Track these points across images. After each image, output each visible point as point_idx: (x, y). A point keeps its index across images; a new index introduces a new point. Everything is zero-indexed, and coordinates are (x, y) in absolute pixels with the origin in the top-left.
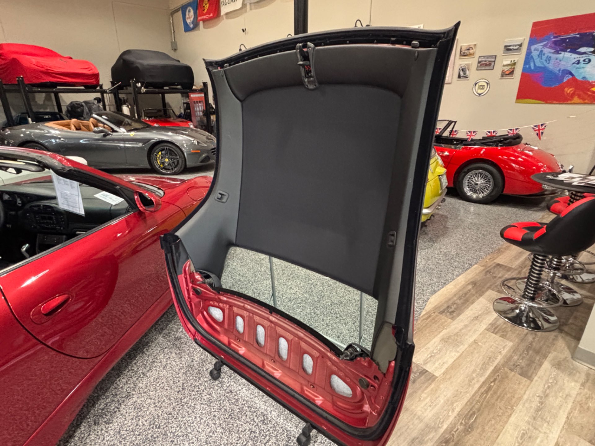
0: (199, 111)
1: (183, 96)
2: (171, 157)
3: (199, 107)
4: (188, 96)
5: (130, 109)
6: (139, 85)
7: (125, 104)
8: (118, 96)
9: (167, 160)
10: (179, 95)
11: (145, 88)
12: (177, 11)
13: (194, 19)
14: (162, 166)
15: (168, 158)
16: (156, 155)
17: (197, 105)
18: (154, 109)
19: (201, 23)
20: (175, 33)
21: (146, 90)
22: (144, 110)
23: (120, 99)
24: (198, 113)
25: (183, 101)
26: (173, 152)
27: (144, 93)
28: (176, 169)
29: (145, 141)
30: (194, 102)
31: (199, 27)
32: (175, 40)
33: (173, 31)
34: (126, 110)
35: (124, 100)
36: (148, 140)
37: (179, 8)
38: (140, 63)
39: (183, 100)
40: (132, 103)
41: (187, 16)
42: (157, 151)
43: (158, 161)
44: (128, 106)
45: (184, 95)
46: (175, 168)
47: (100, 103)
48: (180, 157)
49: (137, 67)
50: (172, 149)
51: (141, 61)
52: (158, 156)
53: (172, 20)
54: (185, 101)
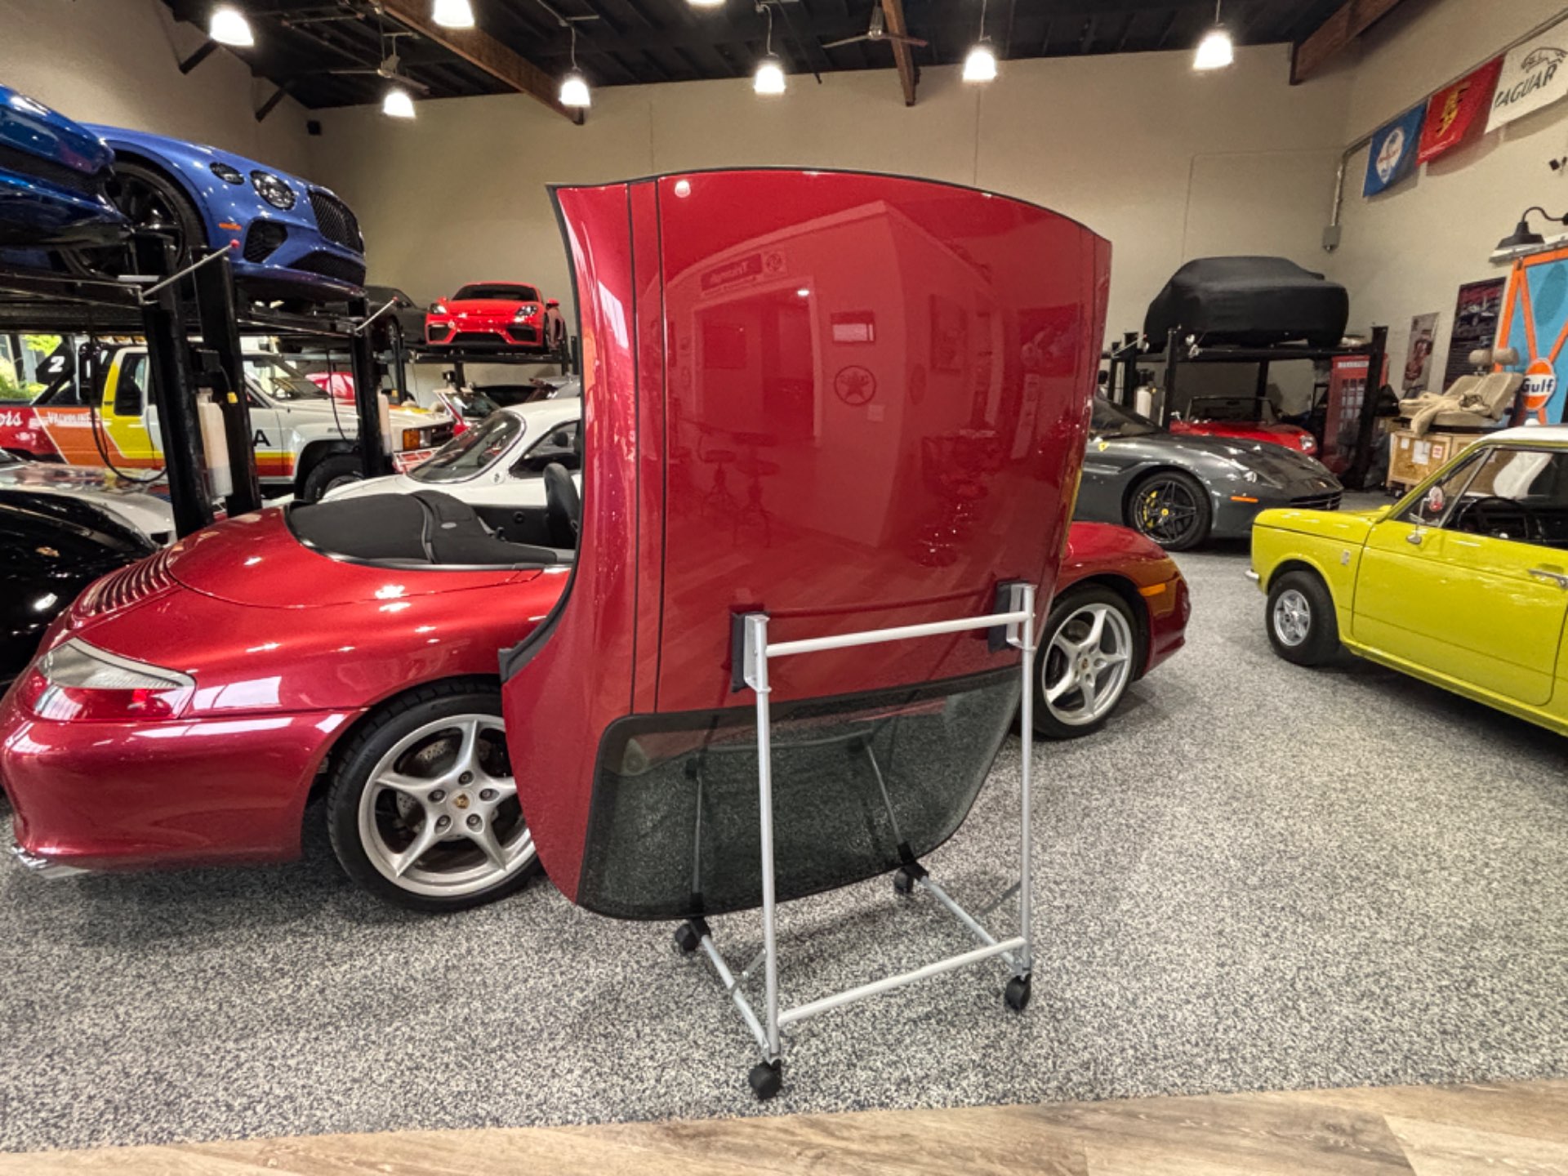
0: (1353, 408)
1: (1317, 367)
2: (1176, 506)
3: (1355, 395)
4: (1330, 367)
5: (1153, 395)
6: (1191, 339)
7: (1144, 384)
8: (1134, 366)
9: (1165, 512)
10: (1308, 364)
11: (1200, 346)
12: (1356, 148)
13: (1402, 159)
14: (1151, 525)
15: (1170, 509)
16: (1145, 499)
17: (1352, 389)
18: (1222, 399)
19: (1424, 167)
20: (1343, 205)
21: (1201, 350)
22: (1194, 401)
23: (1136, 374)
24: (1350, 412)
25: (1314, 381)
26: (1186, 494)
27: (1196, 359)
28: (1181, 537)
29: (1128, 462)
30: (1345, 383)
31: (1417, 177)
32: (1337, 221)
33: (1337, 200)
34: (1143, 400)
35: (1145, 375)
36: (1134, 461)
37: (1368, 138)
38: (1206, 291)
39: (1317, 376)
40: (1161, 383)
41: (1383, 154)
42: (1148, 487)
43: (1145, 513)
44: (1150, 390)
45: (1322, 363)
46: (1179, 534)
47: (1104, 382)
48: (1198, 510)
49: (1196, 300)
50: (1185, 489)
51: (1209, 285)
52: (1148, 500)
53: (1344, 171)
54: (1320, 381)
